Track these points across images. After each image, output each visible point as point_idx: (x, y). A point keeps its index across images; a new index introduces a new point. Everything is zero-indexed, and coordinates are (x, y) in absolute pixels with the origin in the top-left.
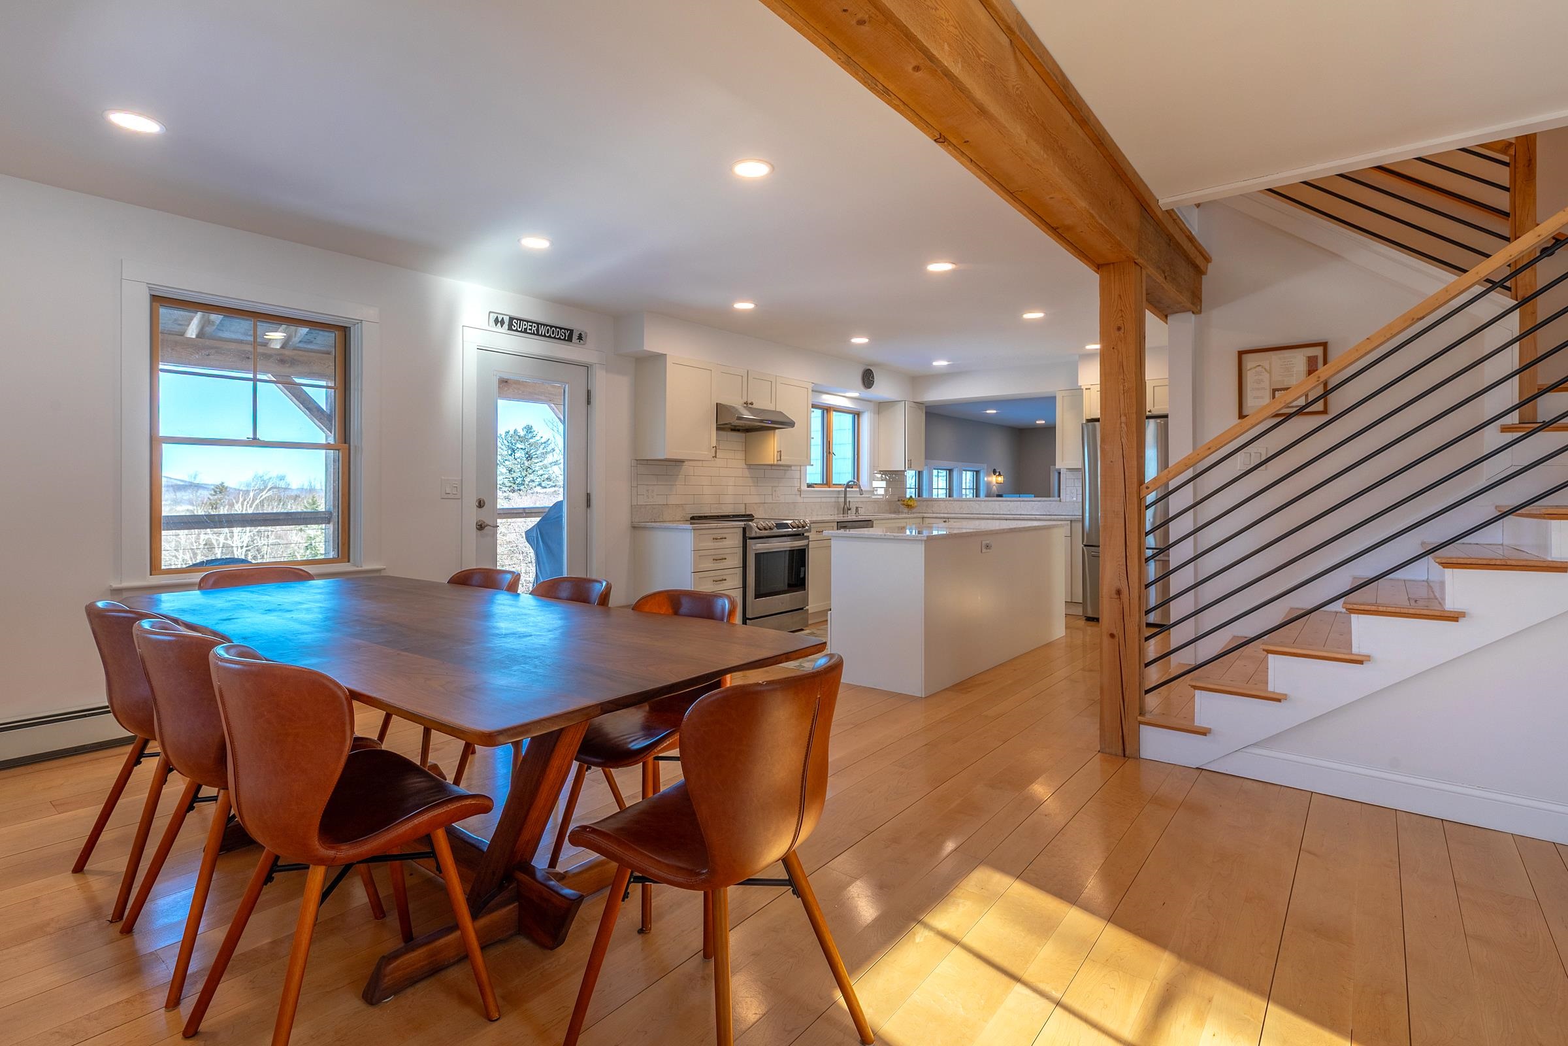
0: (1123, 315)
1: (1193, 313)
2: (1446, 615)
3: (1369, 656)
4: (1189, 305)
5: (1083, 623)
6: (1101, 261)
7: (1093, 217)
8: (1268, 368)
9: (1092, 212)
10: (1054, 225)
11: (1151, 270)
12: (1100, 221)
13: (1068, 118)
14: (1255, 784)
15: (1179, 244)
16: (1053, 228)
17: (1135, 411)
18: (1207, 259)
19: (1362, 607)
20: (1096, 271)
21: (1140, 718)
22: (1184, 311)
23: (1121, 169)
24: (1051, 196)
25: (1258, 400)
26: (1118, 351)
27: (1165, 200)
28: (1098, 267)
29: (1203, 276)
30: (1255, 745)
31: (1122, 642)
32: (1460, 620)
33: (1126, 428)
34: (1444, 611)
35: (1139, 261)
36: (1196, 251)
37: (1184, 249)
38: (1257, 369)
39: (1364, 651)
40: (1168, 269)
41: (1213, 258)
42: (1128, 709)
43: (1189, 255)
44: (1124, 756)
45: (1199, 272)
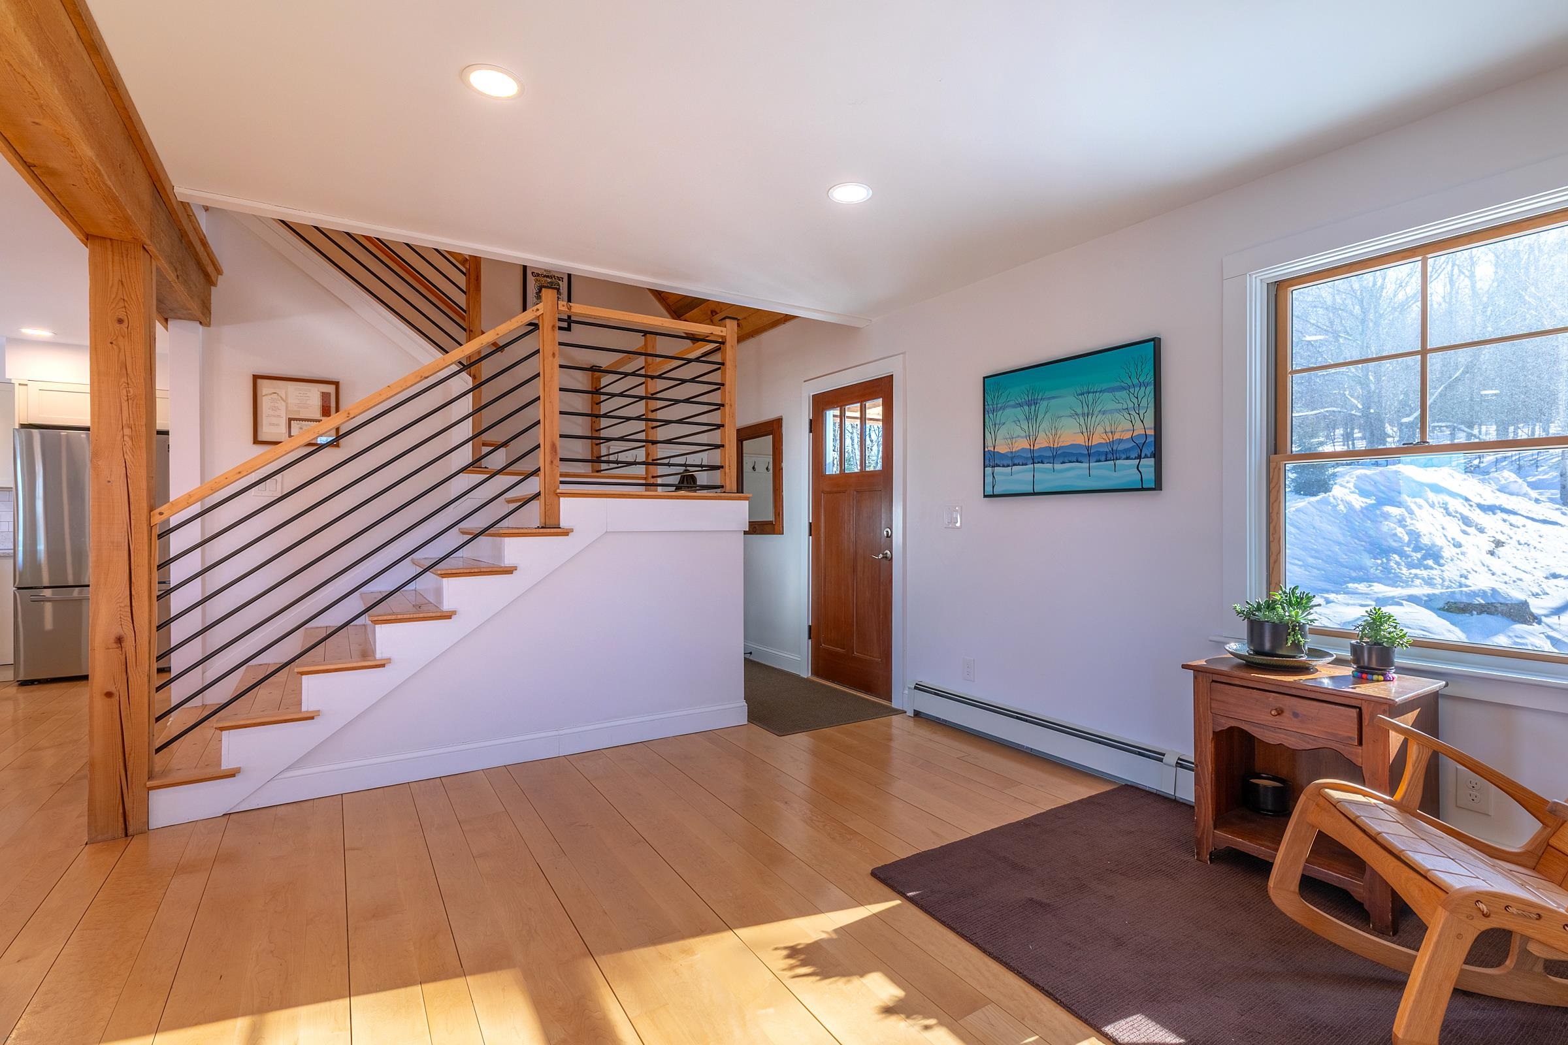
0: (127, 305)
1: (201, 323)
2: (444, 615)
3: (390, 659)
4: (198, 314)
5: (15, 691)
6: (93, 231)
7: (100, 174)
8: (284, 398)
9: (99, 166)
10: (29, 160)
11: (164, 264)
12: (109, 183)
13: (73, 33)
14: (289, 807)
15: (192, 243)
16: (25, 162)
17: (143, 423)
18: (219, 272)
19: (385, 618)
20: (82, 241)
21: (149, 784)
22: (189, 319)
23: (137, 131)
24: (37, 121)
25: (272, 428)
26: (120, 349)
27: (183, 190)
28: (88, 238)
29: (212, 287)
30: (288, 769)
31: (124, 699)
32: (453, 616)
33: (130, 442)
34: (443, 612)
35: (151, 248)
36: (208, 258)
37: (197, 253)
38: (272, 396)
39: (386, 655)
40: (180, 268)
41: (224, 271)
42: (132, 777)
43: (200, 259)
44: (126, 835)
45: (210, 281)
